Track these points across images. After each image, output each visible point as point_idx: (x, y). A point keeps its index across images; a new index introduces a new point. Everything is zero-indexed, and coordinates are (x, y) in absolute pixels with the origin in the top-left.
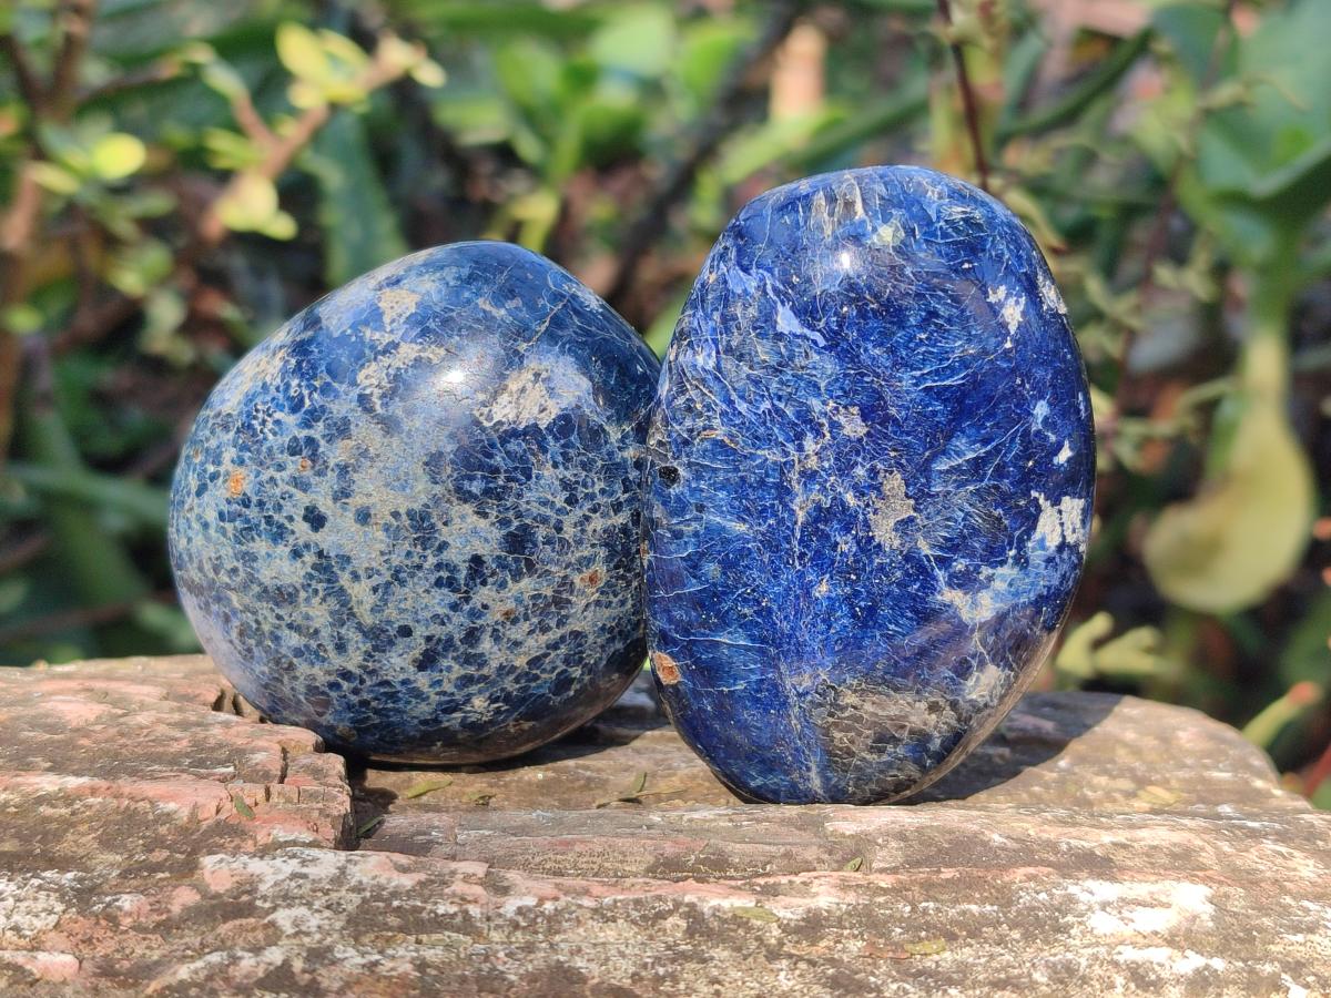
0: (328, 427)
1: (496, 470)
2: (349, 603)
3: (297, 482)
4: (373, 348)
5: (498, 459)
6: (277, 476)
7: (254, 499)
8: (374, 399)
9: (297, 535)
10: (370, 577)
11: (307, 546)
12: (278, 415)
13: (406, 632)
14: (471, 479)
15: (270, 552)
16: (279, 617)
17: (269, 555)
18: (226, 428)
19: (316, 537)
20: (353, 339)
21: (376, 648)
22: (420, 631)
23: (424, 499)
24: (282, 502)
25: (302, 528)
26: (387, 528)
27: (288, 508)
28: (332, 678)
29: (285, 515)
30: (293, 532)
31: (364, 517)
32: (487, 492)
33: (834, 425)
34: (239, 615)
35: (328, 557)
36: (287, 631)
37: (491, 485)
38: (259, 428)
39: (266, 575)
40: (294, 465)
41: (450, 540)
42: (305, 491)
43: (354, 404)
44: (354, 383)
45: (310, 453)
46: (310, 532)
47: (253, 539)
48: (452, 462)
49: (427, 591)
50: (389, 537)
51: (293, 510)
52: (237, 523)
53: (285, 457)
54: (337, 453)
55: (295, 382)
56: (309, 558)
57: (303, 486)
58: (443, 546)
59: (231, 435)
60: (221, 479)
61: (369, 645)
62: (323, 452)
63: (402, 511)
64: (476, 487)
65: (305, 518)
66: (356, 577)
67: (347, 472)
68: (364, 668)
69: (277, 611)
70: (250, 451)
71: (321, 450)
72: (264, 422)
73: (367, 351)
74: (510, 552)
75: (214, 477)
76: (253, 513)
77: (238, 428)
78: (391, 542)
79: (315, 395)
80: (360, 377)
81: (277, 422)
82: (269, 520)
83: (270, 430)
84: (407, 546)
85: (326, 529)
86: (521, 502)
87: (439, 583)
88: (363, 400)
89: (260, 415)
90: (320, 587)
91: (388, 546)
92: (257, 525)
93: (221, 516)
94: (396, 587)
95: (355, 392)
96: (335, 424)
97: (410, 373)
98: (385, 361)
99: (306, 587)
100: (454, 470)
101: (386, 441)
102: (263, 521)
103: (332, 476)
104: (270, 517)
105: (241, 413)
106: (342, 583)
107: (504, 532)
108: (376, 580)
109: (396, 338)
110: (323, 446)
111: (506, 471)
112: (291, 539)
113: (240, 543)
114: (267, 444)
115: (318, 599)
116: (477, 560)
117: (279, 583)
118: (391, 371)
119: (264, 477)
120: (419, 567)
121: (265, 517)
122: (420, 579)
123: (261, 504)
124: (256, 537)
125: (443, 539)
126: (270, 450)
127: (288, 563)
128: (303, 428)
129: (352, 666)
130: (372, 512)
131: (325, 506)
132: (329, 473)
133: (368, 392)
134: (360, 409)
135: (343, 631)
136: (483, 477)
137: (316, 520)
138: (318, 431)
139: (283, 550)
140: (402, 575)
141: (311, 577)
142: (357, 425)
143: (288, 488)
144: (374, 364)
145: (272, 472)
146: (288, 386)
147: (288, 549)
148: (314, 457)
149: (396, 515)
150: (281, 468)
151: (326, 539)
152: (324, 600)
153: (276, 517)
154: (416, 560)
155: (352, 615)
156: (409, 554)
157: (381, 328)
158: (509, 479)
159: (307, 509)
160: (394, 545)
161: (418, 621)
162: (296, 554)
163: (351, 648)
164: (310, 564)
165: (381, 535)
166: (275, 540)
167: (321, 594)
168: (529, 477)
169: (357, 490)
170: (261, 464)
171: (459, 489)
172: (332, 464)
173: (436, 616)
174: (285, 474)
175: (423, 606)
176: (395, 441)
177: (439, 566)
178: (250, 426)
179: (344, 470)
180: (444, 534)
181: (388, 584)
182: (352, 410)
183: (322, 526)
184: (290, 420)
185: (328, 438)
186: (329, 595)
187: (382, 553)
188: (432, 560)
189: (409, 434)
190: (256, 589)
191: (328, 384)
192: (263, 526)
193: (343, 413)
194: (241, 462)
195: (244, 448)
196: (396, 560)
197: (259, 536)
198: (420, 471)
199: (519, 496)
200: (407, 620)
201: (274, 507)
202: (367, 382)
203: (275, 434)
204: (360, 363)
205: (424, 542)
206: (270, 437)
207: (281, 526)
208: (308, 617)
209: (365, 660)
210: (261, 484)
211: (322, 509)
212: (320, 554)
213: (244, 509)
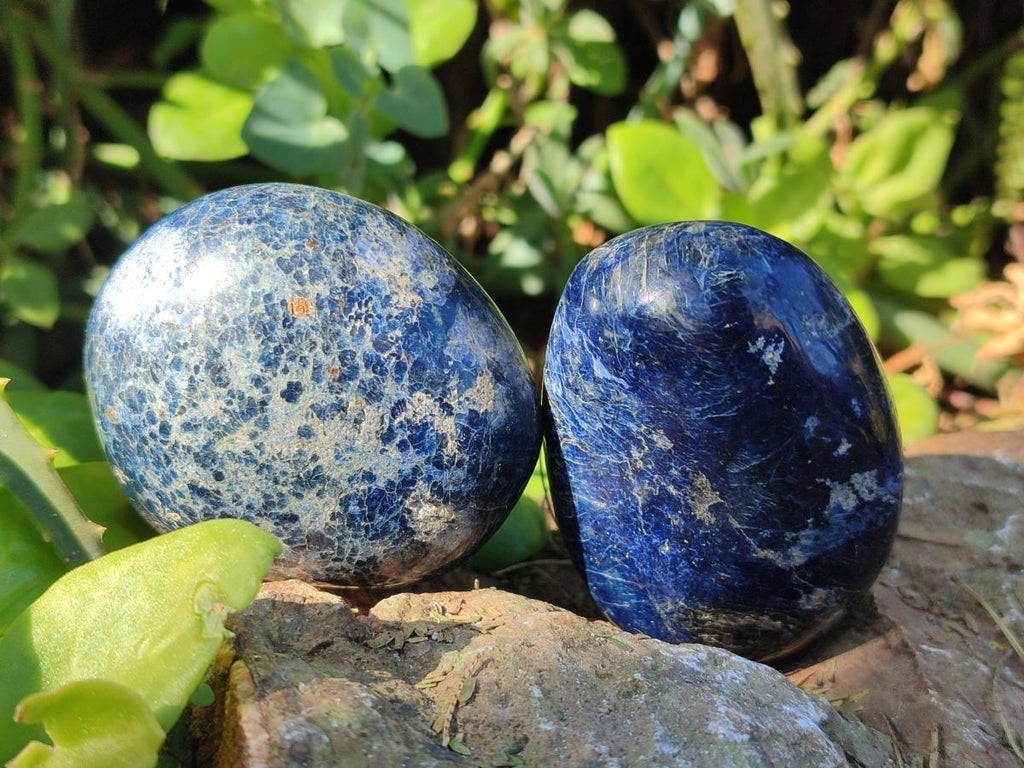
0: (371, 382)
1: (371, 518)
2: (229, 432)
3: (317, 369)
4: (444, 394)
5: (381, 518)
6: (319, 349)
7: (293, 331)
8: (403, 414)
9: (274, 379)
10: (257, 447)
11: (267, 390)
12: (368, 329)
13: (219, 477)
14: (360, 504)
15: (251, 357)
16: (197, 369)
17: (248, 355)
18: (343, 274)
19: (276, 396)
20: (446, 372)
21: (196, 455)
22: (222, 486)
23: (334, 475)
24: (298, 359)
25: (280, 383)
26: (300, 453)
27: (294, 366)
28: (157, 416)
29: (288, 364)
30: (275, 375)
31: (305, 433)
32: (352, 517)
33: (650, 442)
34: (186, 324)
35: (262, 410)
36: (186, 378)
37: (358, 519)
38: (353, 314)
39: (229, 354)
40: (331, 361)
41: (305, 499)
42: (313, 378)
43: (395, 398)
44: (412, 390)
45: (346, 374)
46: (280, 391)
47: (258, 337)
48: (370, 489)
49: (257, 490)
50: (294, 456)
51: (294, 371)
52: (268, 318)
53: (335, 351)
54: (352, 399)
55: (398, 333)
56: (257, 394)
57: (316, 377)
58: (299, 496)
59: (340, 283)
60: (299, 288)
61: (197, 450)
62: (349, 385)
63: (319, 462)
64: (354, 509)
65: (290, 384)
66: (253, 436)
67: (339, 411)
68: (176, 445)
69: (202, 367)
70: (332, 312)
71: (351, 383)
72: (358, 317)
73: (440, 390)
74: (307, 537)
75: (298, 276)
76: (280, 333)
77: (347, 288)
78: (291, 459)
79: (394, 359)
80: (419, 394)
81: (362, 331)
82: (279, 350)
83: (354, 326)
84: (290, 471)
85: (286, 404)
86: (351, 538)
87: (266, 496)
88: (400, 405)
89: (364, 309)
90: (235, 406)
91: (287, 457)
92: (270, 339)
93: (268, 297)
94: (253, 467)
95: (404, 395)
96: (375, 388)
97: (431, 435)
98: (436, 410)
99: (231, 393)
100: (364, 491)
101: (373, 435)
102: (277, 344)
103: (332, 399)
104: (282, 351)
105: (358, 284)
106: (245, 425)
107: (322, 531)
108: (255, 452)
109: (457, 410)
110: (354, 384)
111: (372, 525)
112: (269, 374)
113: (251, 323)
114: (342, 329)
115: (224, 406)
116: (294, 518)
117: (227, 368)
118: (429, 419)
119: (314, 336)
120: (276, 482)
121: (280, 346)
122: (266, 484)
123: (290, 339)
124: (261, 340)
125: (305, 495)
126: (338, 333)
127: (247, 374)
128: (364, 359)
129: (174, 436)
130: (312, 439)
131: (306, 399)
132: (334, 396)
133: (408, 406)
134: (393, 405)
135: (202, 429)
136: (364, 512)
137: (291, 393)
138: (365, 374)
139: (257, 368)
140: (265, 471)
141: (241, 397)
142: (379, 407)
143: (311, 361)
144: (432, 401)
145: (320, 341)
146: (393, 327)
147: (258, 372)
148: (343, 378)
149: (315, 458)
150: (326, 349)
151: (278, 405)
152: (225, 411)
153: (283, 356)
154: (282, 479)
155: (219, 435)
156: (285, 473)
157: (461, 391)
158: (366, 528)
159: (298, 384)
160: (289, 461)
161: (230, 484)
162: (257, 381)
163: (189, 434)
164: (252, 395)
165: (294, 450)
166: (262, 358)
167: (229, 408)
168: (371, 539)
169: (326, 422)
170: (324, 329)
171: (348, 497)
172: (343, 396)
173: (238, 496)
174: (322, 356)
175: (245, 488)
176: (374, 441)
177: (281, 495)
178: (351, 301)
179: (340, 408)
180: (310, 495)
181: (256, 462)
182: (390, 398)
183: (288, 401)
184: (367, 345)
185: (362, 386)
186: (231, 416)
187: (279, 454)
188: (285, 490)
189: (382, 451)
190: (215, 344)
191: (405, 368)
192: (272, 345)
193: (387, 391)
194: (320, 307)
195: (333, 303)
196: (277, 465)
197: (262, 343)
198: (356, 468)
199: (355, 536)
200: (228, 476)
201: (291, 352)
202: (416, 403)
203: (352, 333)
204: (430, 389)
205: (299, 482)
206: (349, 329)
207: (276, 362)
208: (205, 396)
209: (184, 447)
210: (308, 335)
211: (302, 397)
212: (264, 403)
213: (281, 322)
